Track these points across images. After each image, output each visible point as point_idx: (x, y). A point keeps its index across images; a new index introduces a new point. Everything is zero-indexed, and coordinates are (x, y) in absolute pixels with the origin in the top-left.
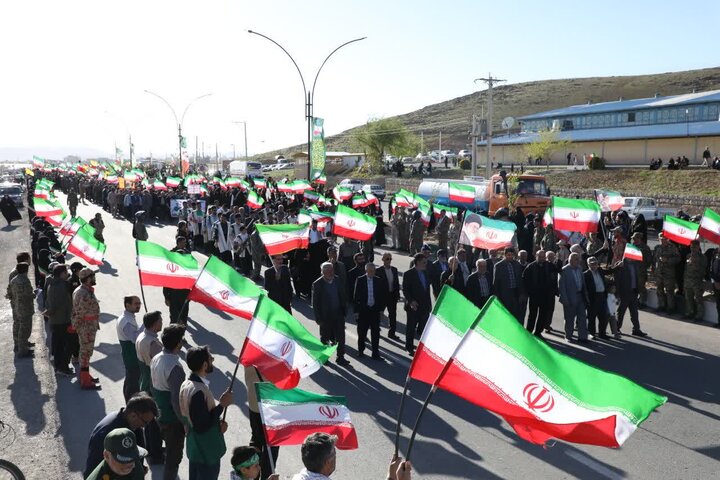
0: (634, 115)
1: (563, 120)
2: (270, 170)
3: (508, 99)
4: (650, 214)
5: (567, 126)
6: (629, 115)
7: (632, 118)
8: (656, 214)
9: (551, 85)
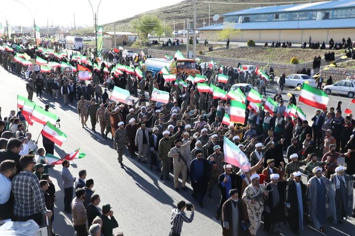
0: (278, 15)
1: (244, 17)
2: (90, 40)
5: (247, 20)
6: (276, 15)
7: (277, 17)
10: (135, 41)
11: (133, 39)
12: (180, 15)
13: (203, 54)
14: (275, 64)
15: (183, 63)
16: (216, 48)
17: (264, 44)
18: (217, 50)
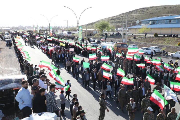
0: (171, 21)
1: (152, 21)
2: (74, 33)
3: (144, 12)
4: (157, 50)
5: (154, 23)
8: (158, 51)
9: (157, 7)
10: (96, 33)
11: (95, 33)
12: (119, 21)
13: (131, 40)
14: (169, 46)
15: (120, 45)
16: (137, 37)
17: (163, 36)
18: (138, 38)
